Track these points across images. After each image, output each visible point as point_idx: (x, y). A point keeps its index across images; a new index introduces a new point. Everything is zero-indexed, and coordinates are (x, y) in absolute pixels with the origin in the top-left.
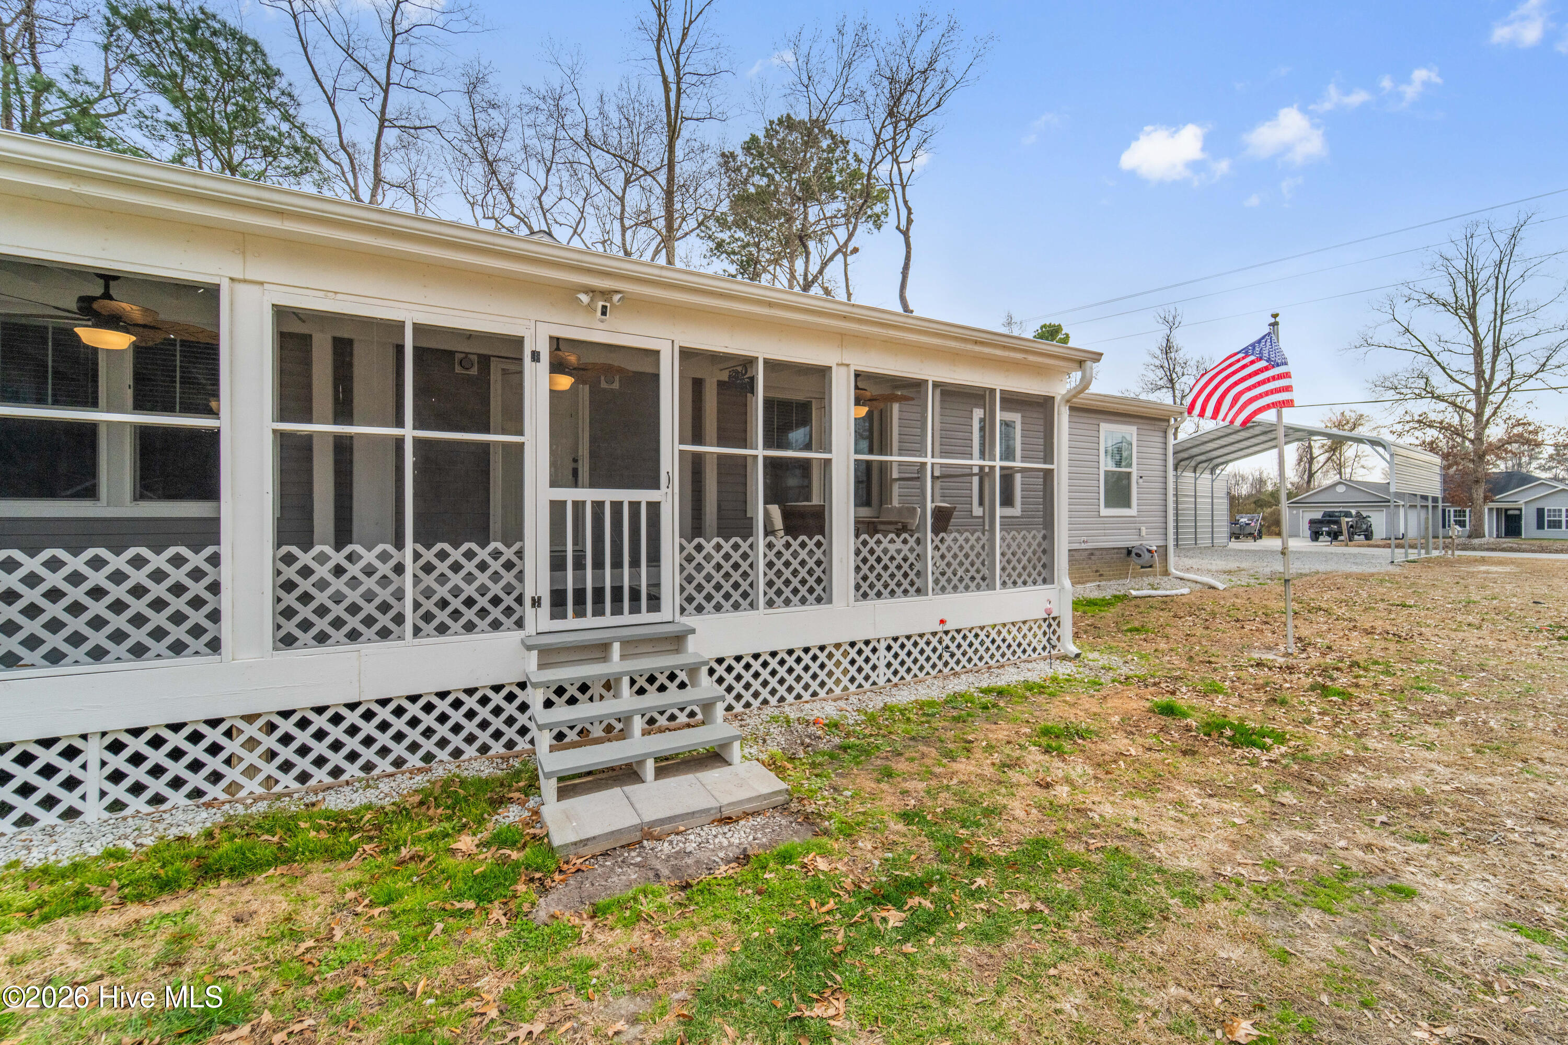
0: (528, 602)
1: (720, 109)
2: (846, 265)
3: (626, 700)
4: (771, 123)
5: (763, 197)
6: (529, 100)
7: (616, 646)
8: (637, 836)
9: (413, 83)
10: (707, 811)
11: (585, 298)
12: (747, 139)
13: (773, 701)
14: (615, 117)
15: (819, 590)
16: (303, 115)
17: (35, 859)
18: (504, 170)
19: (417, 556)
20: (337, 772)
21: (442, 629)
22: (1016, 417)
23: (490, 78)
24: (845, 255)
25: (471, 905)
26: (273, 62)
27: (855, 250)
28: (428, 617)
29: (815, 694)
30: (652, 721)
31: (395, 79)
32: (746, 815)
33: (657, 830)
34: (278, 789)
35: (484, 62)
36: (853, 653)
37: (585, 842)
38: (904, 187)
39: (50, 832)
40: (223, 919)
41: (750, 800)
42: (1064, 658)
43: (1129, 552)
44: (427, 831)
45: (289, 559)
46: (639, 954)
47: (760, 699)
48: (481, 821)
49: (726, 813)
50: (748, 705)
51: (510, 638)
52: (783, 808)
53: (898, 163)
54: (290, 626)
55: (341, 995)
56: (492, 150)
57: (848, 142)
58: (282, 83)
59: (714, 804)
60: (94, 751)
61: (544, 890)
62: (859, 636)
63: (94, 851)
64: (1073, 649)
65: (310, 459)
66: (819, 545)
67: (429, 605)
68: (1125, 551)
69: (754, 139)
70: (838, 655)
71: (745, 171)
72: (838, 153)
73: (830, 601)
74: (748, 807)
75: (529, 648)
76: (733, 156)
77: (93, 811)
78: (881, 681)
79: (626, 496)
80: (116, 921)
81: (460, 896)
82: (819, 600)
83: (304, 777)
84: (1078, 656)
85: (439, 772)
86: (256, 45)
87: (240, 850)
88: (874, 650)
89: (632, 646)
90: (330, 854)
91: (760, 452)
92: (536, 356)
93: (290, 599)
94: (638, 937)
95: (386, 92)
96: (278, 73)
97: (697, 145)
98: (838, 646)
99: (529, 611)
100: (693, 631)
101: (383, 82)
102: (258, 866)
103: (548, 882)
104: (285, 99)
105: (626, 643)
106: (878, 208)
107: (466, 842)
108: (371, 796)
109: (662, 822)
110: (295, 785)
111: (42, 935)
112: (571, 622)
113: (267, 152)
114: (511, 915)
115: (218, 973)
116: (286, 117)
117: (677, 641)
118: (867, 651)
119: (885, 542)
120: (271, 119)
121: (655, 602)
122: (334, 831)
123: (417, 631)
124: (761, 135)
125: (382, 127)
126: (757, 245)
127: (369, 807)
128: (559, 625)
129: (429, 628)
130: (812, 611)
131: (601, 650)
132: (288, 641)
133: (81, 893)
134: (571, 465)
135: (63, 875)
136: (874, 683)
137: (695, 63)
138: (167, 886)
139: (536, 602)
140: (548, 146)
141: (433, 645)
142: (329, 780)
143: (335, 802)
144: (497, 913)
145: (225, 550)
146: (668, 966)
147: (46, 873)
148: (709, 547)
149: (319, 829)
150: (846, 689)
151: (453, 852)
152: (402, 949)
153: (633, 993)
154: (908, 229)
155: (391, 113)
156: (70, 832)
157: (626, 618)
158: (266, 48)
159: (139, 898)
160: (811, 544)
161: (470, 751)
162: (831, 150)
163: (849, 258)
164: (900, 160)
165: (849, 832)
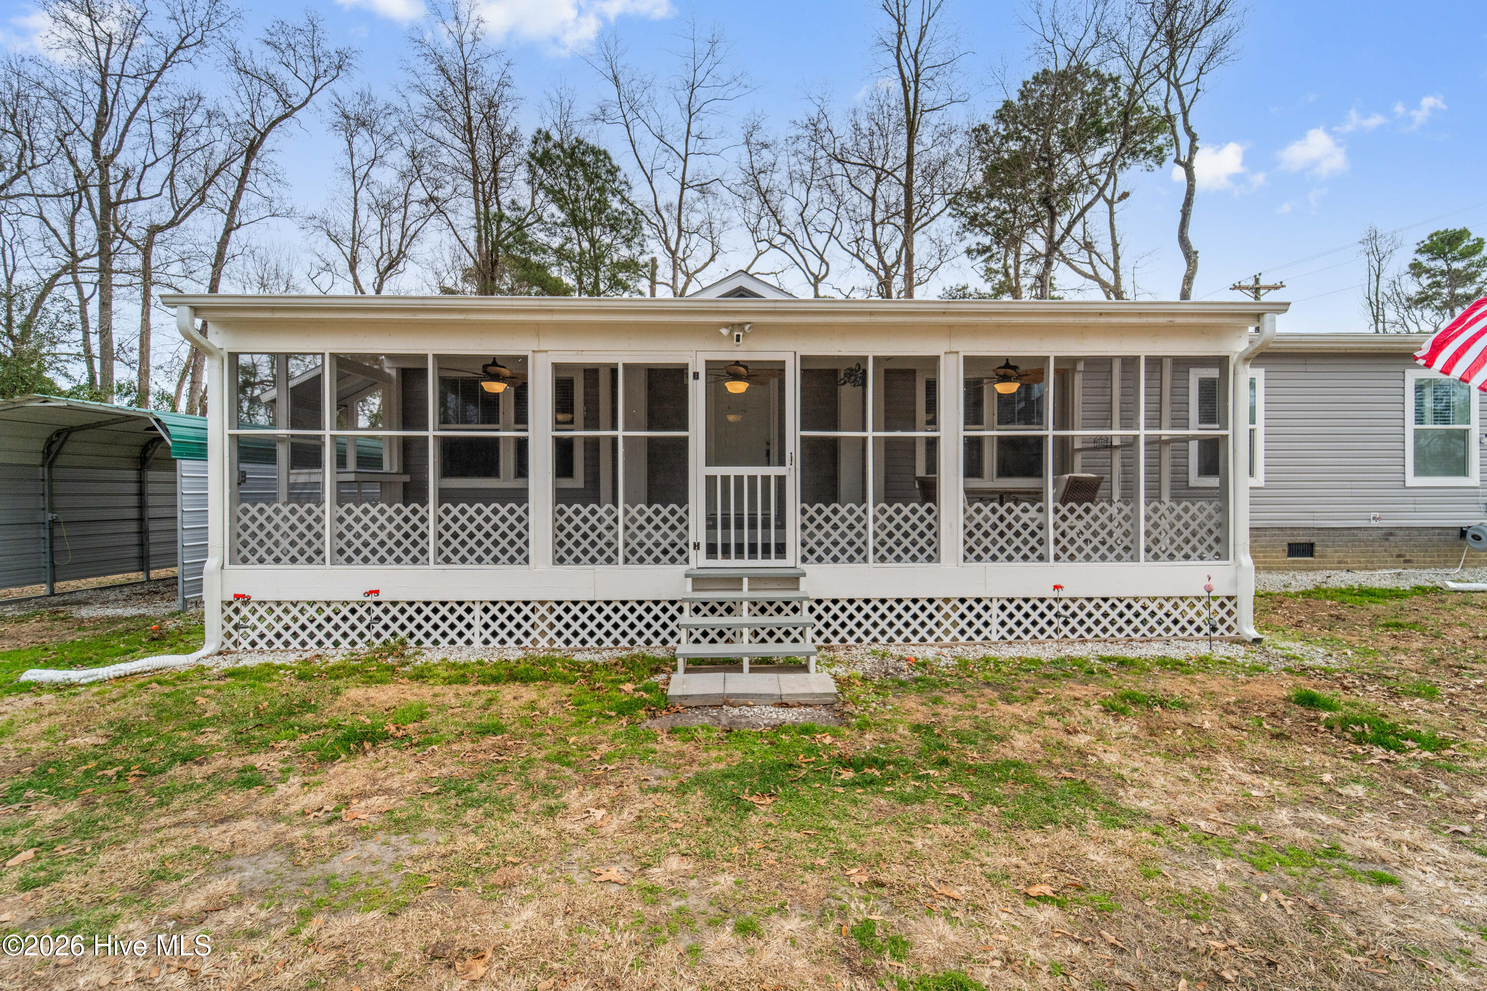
0: (691, 546)
1: (962, 90)
2: (1112, 214)
3: (745, 617)
4: (1025, 84)
5: (1017, 161)
6: (793, 132)
7: (745, 580)
8: (719, 701)
9: (704, 149)
10: (771, 696)
11: (724, 331)
12: (1000, 106)
13: (883, 640)
14: (864, 125)
15: (929, 550)
16: (633, 197)
17: (452, 659)
18: (774, 198)
19: (626, 512)
20: (584, 642)
21: (641, 560)
22: (1259, 374)
23: (763, 125)
24: (1110, 203)
25: (613, 714)
26: (615, 162)
27: (1125, 195)
28: (633, 552)
29: (923, 640)
30: (756, 634)
31: (690, 151)
32: (800, 705)
33: (732, 700)
34: (555, 646)
35: (758, 112)
36: (963, 608)
37: (686, 697)
38: (1185, 114)
39: (460, 649)
40: (510, 697)
41: (804, 695)
42: (1243, 642)
43: (1463, 533)
44: (613, 677)
45: (561, 512)
46: (681, 754)
47: (871, 637)
48: (641, 678)
49: (785, 700)
50: (859, 640)
51: (680, 569)
52: (828, 706)
53: (1178, 87)
54: (562, 552)
55: (540, 735)
56: (764, 184)
57: (1118, 78)
58: (620, 176)
59: (777, 692)
60: (477, 610)
61: (654, 717)
62: (970, 593)
63: (473, 660)
64: (1251, 632)
65: (598, 450)
66: (930, 511)
67: (633, 544)
68: (1457, 532)
69: (1008, 105)
70: (947, 608)
71: (997, 141)
72: (1108, 93)
73: (939, 561)
74: (802, 700)
75: (687, 576)
76: (984, 128)
77: (477, 642)
78: (994, 637)
79: (759, 471)
80: (473, 689)
81: (611, 709)
82: (930, 558)
83: (567, 642)
84: (1257, 641)
85: (636, 651)
86: (605, 152)
87: (527, 670)
88: (986, 608)
89: (757, 581)
90: (565, 681)
91: (870, 434)
92: (696, 376)
93: (562, 536)
94: (688, 748)
95: (685, 161)
96: (618, 169)
97: (946, 128)
98: (947, 600)
99: (691, 552)
100: (804, 575)
101: (683, 155)
102: (534, 679)
103: (658, 714)
104: (623, 187)
105: (752, 579)
106: (1160, 140)
107: (628, 687)
108: (596, 658)
109: (738, 696)
110: (563, 646)
111: (446, 689)
112: (720, 562)
113: (613, 228)
114: (630, 723)
115: (500, 715)
116: (624, 200)
117: (793, 581)
118: (978, 608)
119: (1017, 510)
120: (615, 204)
121: (781, 550)
122: (571, 670)
123: (626, 560)
124: (1014, 97)
125: (683, 189)
126: (1014, 211)
127: (591, 662)
128: (712, 563)
129: (634, 559)
130: (922, 568)
131: (735, 582)
132: (561, 560)
133: (464, 676)
134: (765, 447)
135: (461, 668)
136: (986, 638)
137: (930, 58)
138: (496, 680)
139: (697, 546)
140: (807, 167)
141: (635, 569)
142: (580, 646)
143: (578, 657)
144: (624, 721)
145: (531, 505)
146: (692, 761)
147: (454, 665)
148: (843, 511)
149: (565, 668)
150: (955, 639)
151: (620, 690)
152: (574, 725)
153: (666, 768)
154: (1190, 159)
155: (688, 178)
156: (467, 650)
157: (760, 562)
158: (611, 154)
159: (484, 683)
160: (922, 511)
161: (656, 642)
162: (1095, 92)
163: (1116, 207)
164: (1181, 82)
165: (863, 728)
